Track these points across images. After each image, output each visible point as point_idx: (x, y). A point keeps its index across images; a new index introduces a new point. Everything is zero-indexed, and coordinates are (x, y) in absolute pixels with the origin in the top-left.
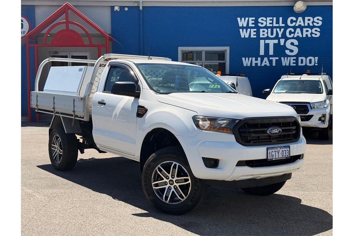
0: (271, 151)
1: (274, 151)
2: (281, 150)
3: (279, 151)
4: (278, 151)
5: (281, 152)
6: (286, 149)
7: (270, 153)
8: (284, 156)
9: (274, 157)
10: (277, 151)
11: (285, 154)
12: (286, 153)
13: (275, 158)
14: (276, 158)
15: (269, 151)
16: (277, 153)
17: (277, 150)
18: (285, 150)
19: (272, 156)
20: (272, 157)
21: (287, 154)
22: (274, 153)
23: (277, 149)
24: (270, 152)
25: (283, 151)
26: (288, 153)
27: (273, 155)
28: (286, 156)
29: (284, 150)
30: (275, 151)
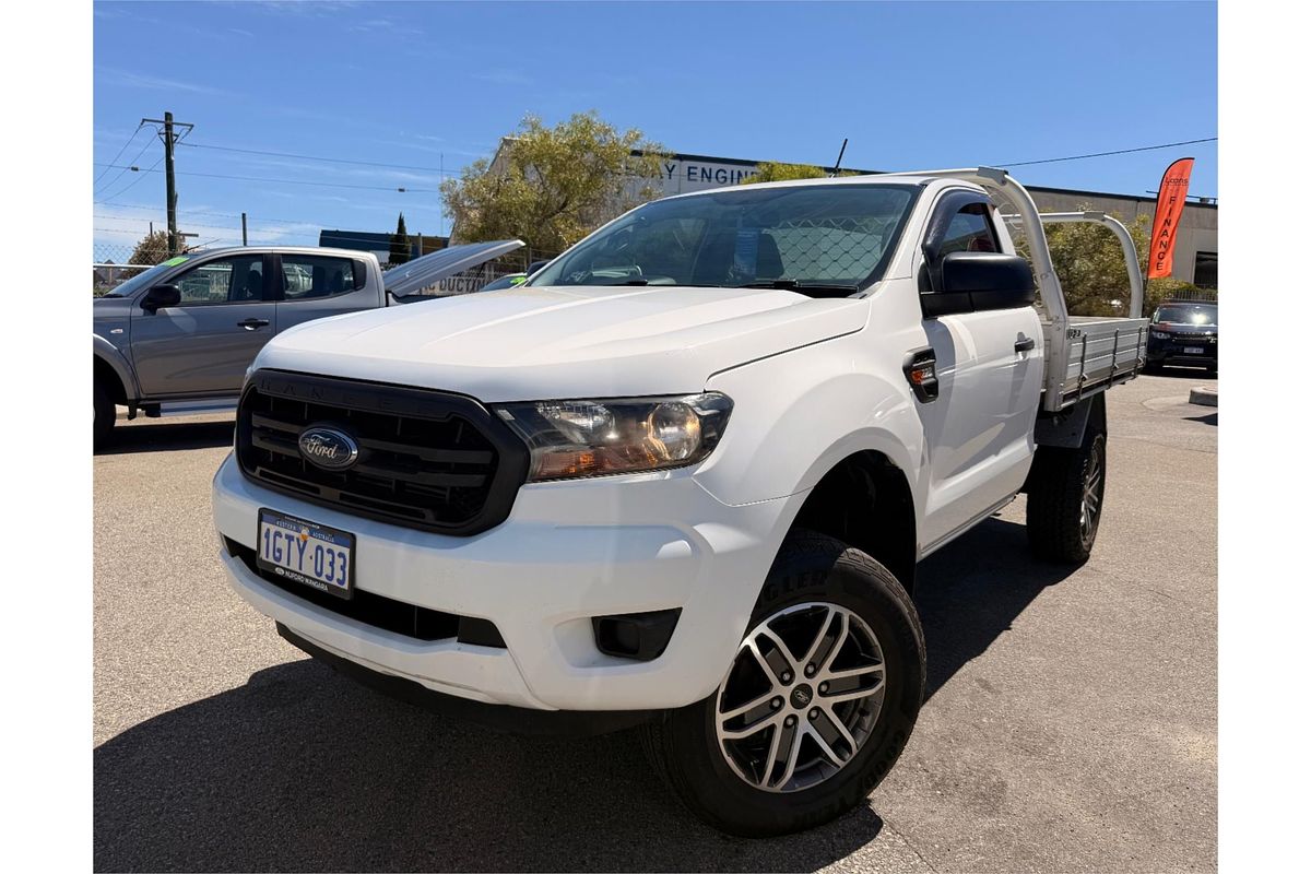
0: (273, 529)
1: (284, 532)
2: (313, 543)
3: (305, 542)
4: (302, 544)
5: (310, 550)
6: (337, 549)
7: (267, 536)
8: (323, 578)
9: (283, 563)
10: (298, 539)
11: (327, 570)
12: (332, 564)
13: (285, 569)
14: (291, 571)
15: (265, 526)
16: (294, 544)
17: (296, 535)
18: (330, 551)
19: (277, 554)
20: (275, 559)
21: (338, 574)
22: (282, 543)
23: (298, 531)
24: (268, 530)
25: (319, 548)
26: (343, 568)
27: (280, 551)
28: (334, 582)
29: (326, 546)
30: (290, 538)
